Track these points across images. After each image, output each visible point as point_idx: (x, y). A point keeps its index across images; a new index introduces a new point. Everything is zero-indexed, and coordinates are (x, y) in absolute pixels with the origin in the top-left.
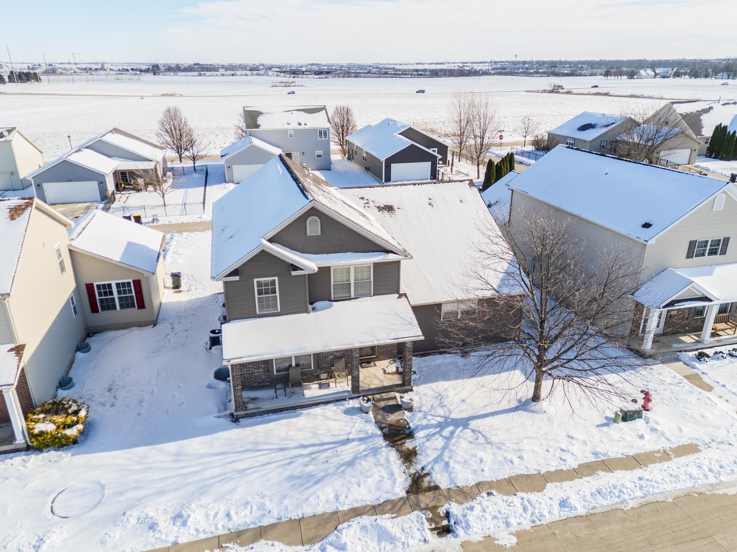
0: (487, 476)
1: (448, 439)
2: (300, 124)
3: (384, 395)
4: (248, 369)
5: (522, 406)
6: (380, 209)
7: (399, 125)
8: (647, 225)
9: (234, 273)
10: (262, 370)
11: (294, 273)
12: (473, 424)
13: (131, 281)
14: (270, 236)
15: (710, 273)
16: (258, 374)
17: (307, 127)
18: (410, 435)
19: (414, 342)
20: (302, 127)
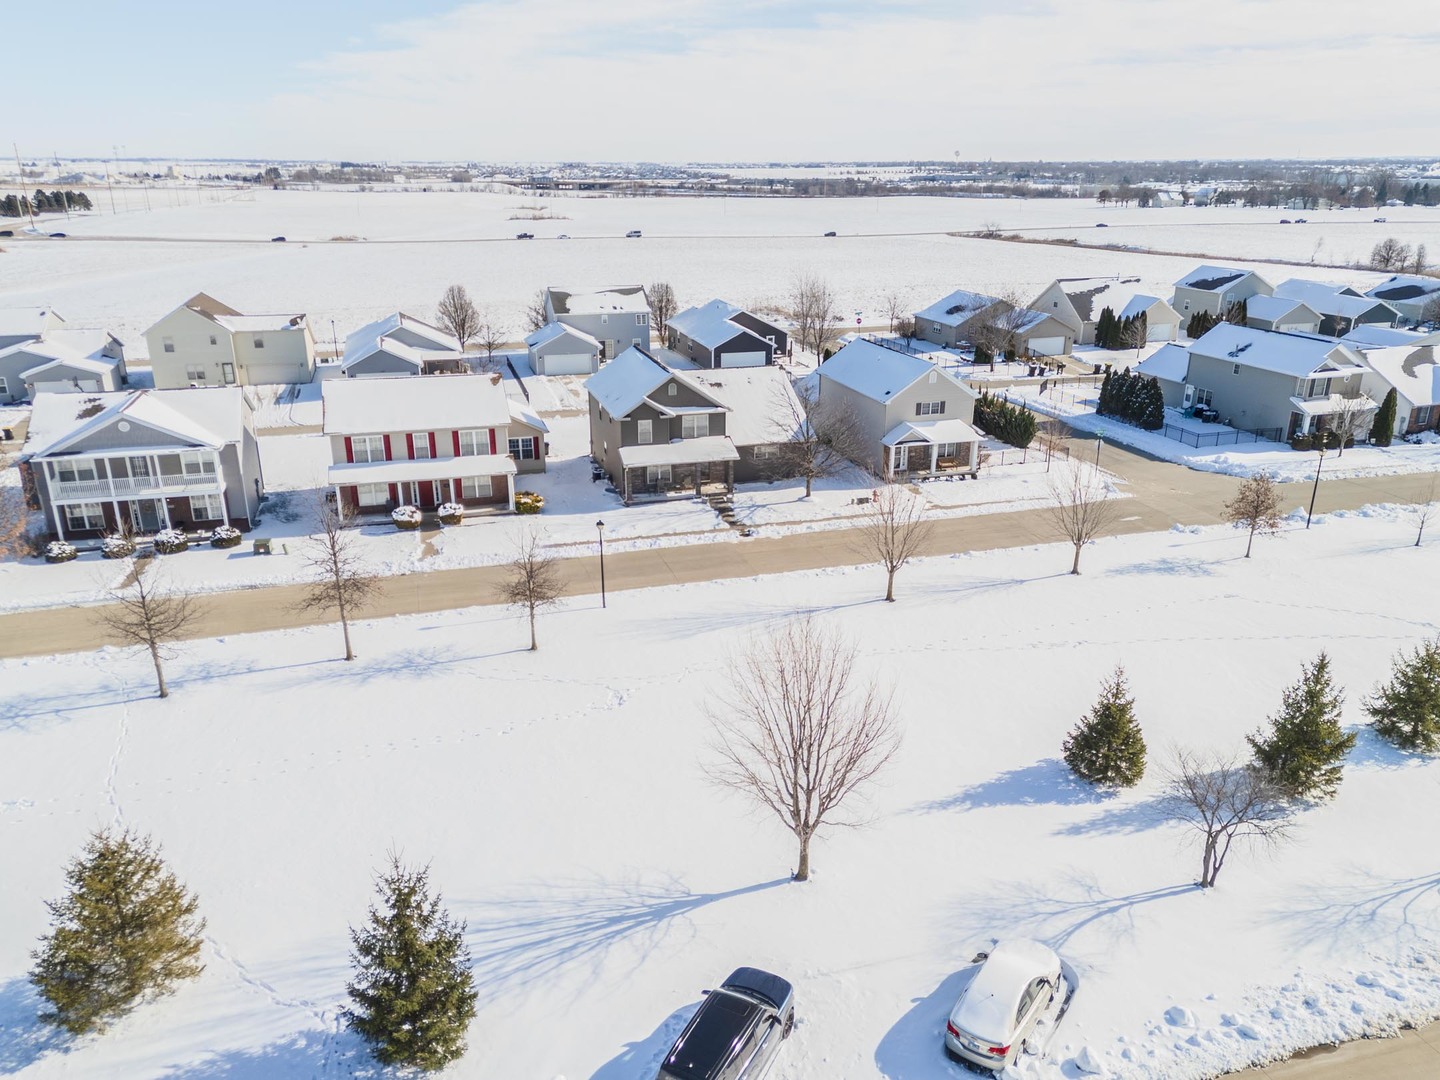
1: (753, 511)
2: (615, 308)
3: (717, 496)
4: (633, 479)
5: (800, 500)
6: (712, 385)
7: (730, 309)
8: (888, 393)
9: (628, 416)
10: (640, 481)
11: (662, 417)
12: (769, 506)
13: (532, 437)
14: (648, 394)
15: (933, 425)
16: (638, 483)
17: (623, 311)
18: (732, 510)
19: (734, 461)
20: (618, 311)
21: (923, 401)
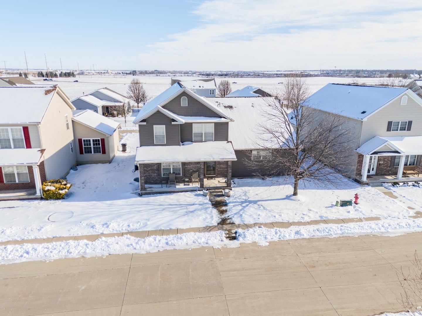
0: (261, 221)
1: (244, 207)
2: (200, 87)
3: (216, 190)
4: (149, 173)
5: (288, 198)
6: (225, 107)
7: (253, 88)
8: (364, 112)
9: (143, 121)
10: (156, 174)
11: (173, 123)
12: (259, 203)
13: (100, 139)
14: (163, 104)
15: (402, 140)
16: (154, 176)
17: (203, 88)
18: (226, 205)
20: (201, 88)
21: (394, 119)
